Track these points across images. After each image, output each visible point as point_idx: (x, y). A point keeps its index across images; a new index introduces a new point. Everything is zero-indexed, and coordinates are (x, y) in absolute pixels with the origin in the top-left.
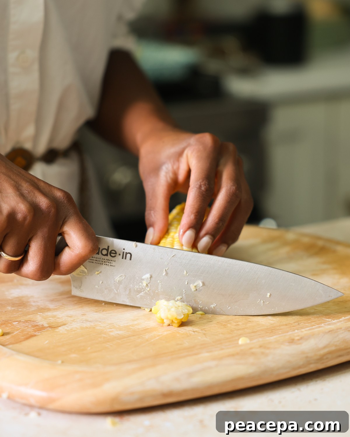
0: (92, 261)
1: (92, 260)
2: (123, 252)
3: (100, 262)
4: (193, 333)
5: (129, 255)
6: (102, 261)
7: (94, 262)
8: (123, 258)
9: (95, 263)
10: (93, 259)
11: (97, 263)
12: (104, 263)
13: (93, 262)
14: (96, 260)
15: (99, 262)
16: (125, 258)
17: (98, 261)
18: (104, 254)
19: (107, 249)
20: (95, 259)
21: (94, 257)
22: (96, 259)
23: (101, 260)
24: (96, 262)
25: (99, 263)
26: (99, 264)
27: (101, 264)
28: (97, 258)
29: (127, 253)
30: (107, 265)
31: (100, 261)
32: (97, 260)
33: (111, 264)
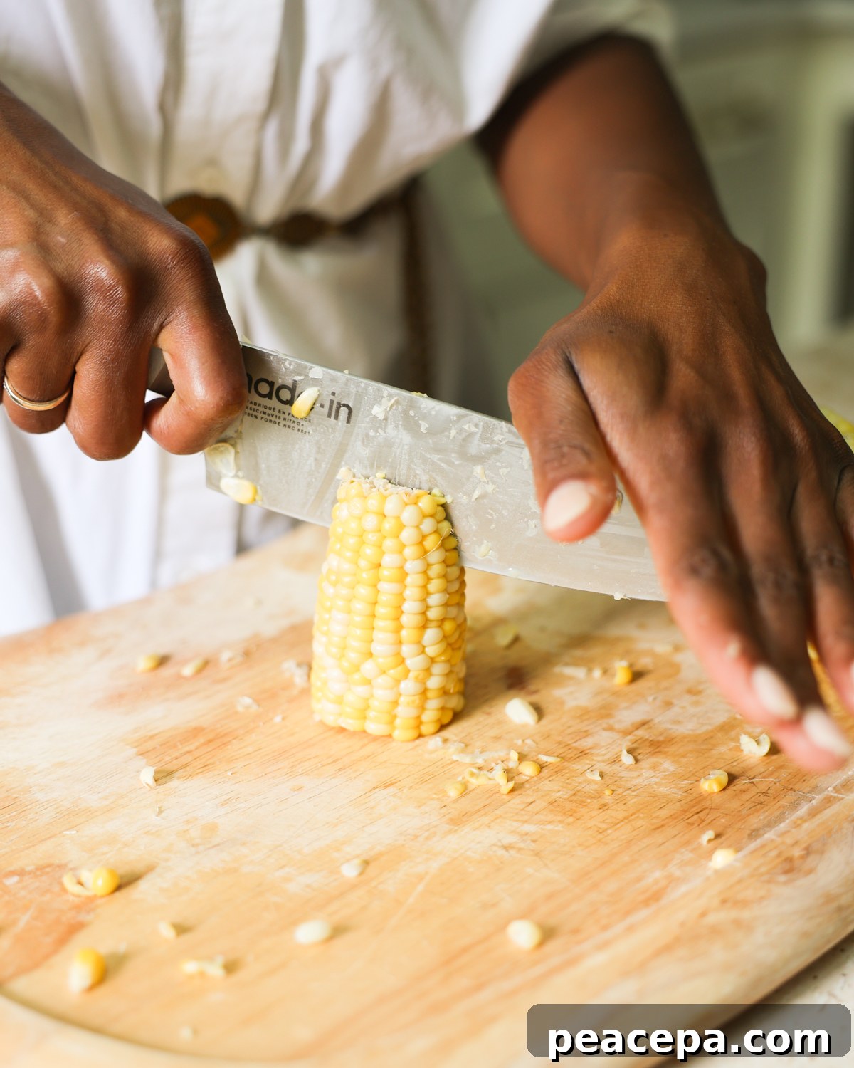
0: (255, 413)
1: (254, 410)
2: (332, 402)
3: (273, 419)
4: (502, 852)
5: (344, 411)
6: (279, 417)
7: (259, 417)
8: (329, 416)
9: (262, 418)
10: (256, 407)
11: (266, 420)
12: (282, 422)
13: (256, 417)
14: (264, 413)
15: (270, 418)
16: (336, 418)
17: (269, 415)
18: (285, 400)
19: (291, 387)
20: (261, 409)
21: (260, 405)
22: (265, 410)
23: (276, 413)
24: (265, 416)
25: (271, 421)
26: (272, 424)
27: (275, 423)
28: (265, 407)
29: (339, 405)
30: (289, 427)
31: (274, 417)
32: (268, 411)
33: (301, 428)
